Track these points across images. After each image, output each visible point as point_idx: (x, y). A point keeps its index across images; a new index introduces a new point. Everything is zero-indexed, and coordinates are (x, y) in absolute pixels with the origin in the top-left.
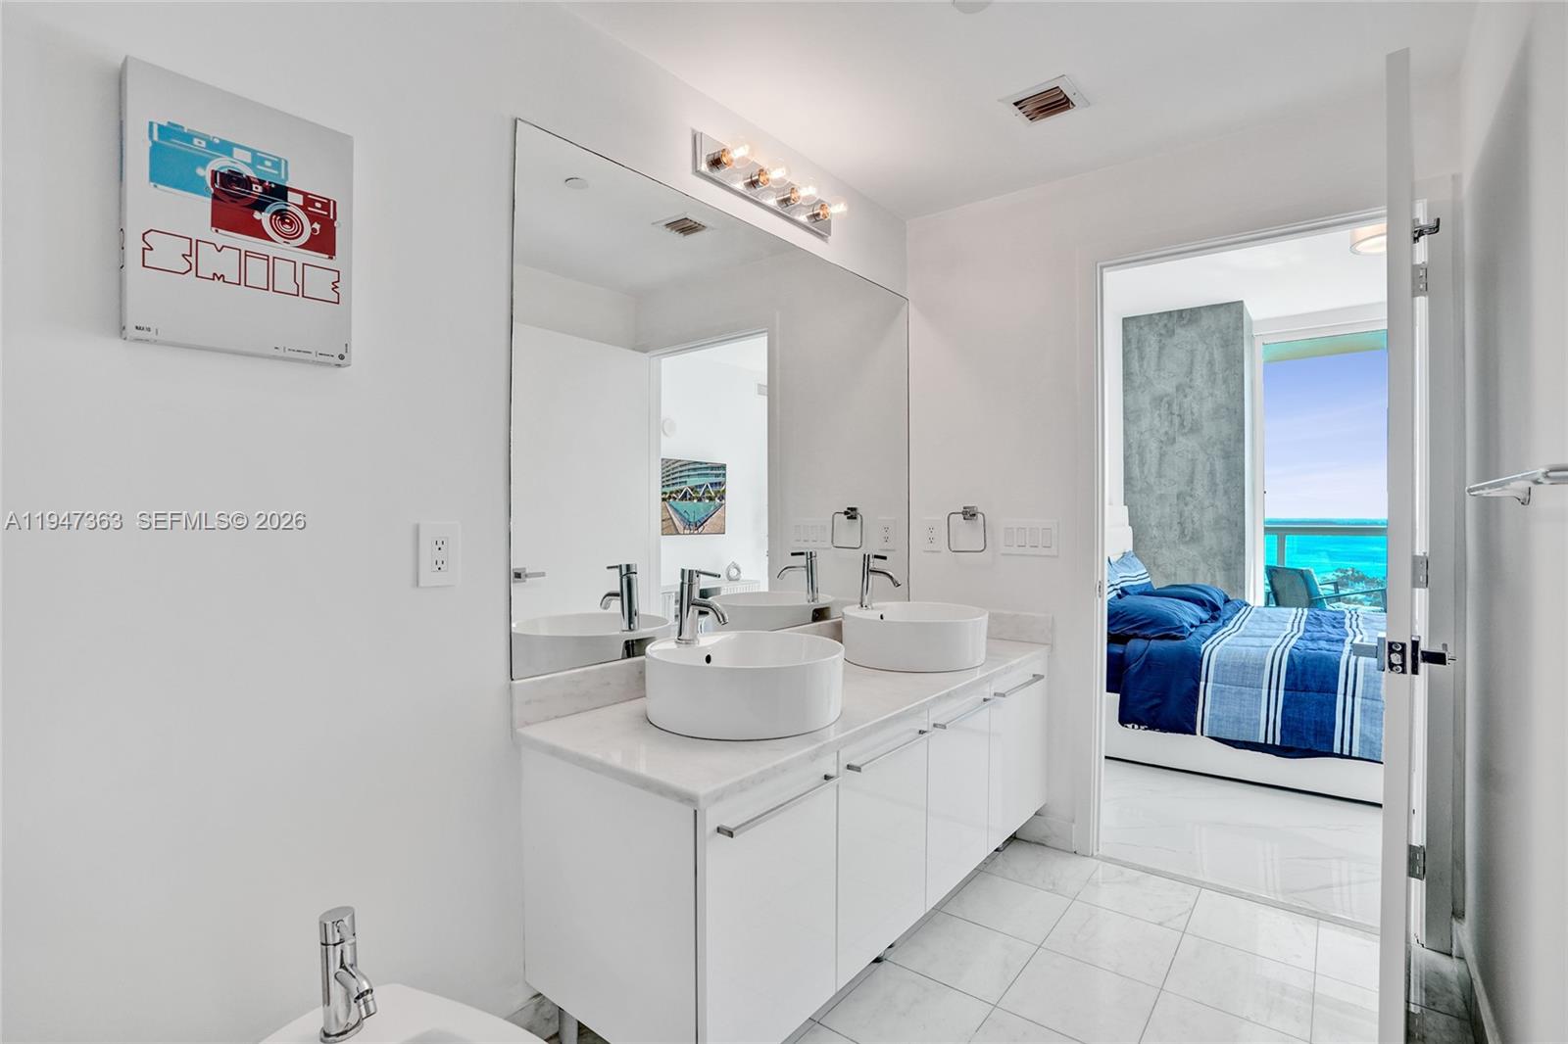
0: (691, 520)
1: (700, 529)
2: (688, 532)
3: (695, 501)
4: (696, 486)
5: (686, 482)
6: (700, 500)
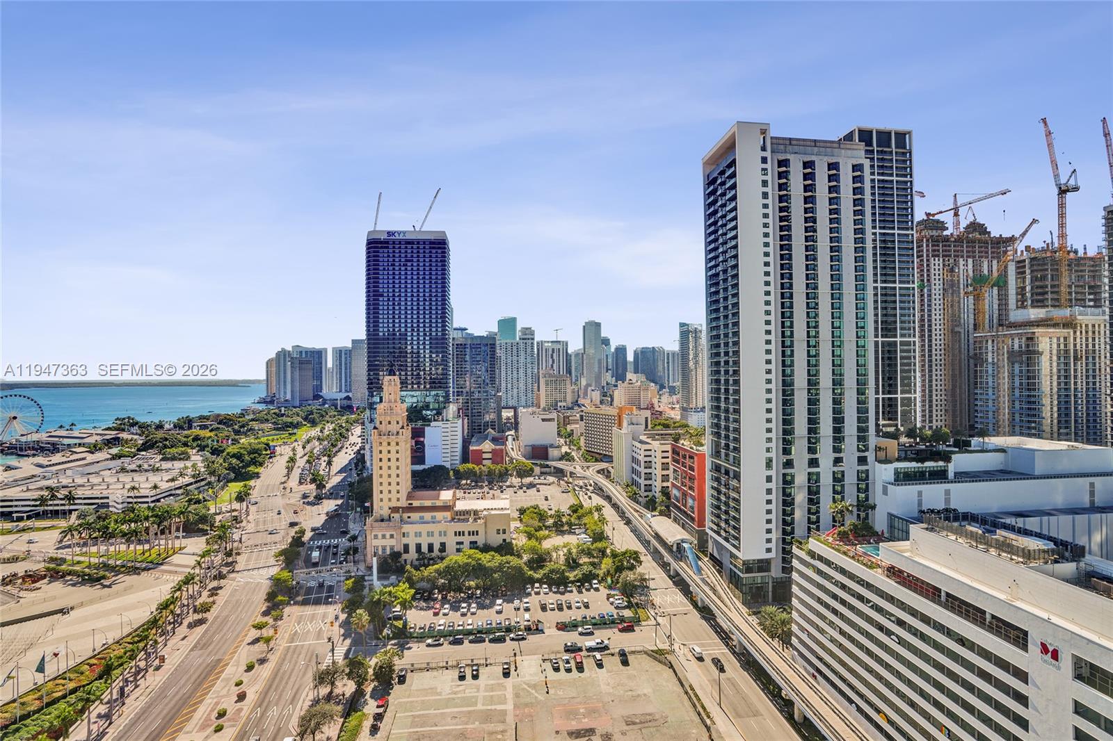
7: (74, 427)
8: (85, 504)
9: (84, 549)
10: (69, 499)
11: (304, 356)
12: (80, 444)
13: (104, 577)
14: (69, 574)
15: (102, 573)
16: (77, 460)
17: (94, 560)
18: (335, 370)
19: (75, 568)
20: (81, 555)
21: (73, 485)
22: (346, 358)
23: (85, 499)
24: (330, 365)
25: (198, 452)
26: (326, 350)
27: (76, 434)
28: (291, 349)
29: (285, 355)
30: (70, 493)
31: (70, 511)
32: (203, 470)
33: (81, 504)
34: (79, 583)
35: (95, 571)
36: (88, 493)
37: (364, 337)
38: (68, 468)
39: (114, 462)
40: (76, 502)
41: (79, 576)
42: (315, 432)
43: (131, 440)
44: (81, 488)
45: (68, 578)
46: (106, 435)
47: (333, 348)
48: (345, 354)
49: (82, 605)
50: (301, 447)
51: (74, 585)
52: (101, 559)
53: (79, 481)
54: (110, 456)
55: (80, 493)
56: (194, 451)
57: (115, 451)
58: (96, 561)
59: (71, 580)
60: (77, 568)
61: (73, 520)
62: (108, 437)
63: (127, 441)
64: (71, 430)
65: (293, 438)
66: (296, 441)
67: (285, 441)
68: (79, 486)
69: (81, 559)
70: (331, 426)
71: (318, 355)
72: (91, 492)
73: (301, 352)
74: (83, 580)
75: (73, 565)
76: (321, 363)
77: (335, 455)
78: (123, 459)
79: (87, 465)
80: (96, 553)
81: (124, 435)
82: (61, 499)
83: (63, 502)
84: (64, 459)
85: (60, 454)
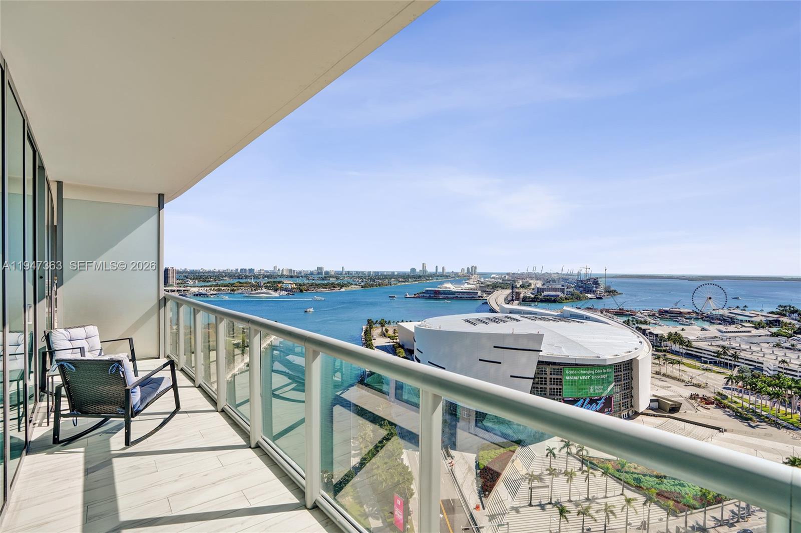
7: (746, 308)
8: (746, 364)
9: (741, 395)
10: (735, 357)
12: (749, 321)
13: (751, 419)
14: (728, 408)
15: (750, 416)
16: (745, 332)
17: (746, 405)
19: (732, 405)
20: (738, 398)
21: (739, 348)
23: (746, 360)
27: (747, 313)
30: (736, 353)
31: (735, 366)
33: (743, 363)
34: (734, 416)
35: (746, 413)
36: (749, 356)
38: (738, 336)
39: (772, 338)
40: (740, 360)
41: (734, 411)
43: (789, 324)
44: (745, 352)
45: (728, 410)
46: (769, 317)
49: (732, 431)
51: (730, 416)
52: (751, 406)
53: (744, 347)
54: (770, 333)
55: (743, 354)
57: (774, 330)
58: (748, 406)
59: (729, 412)
60: (734, 405)
61: (735, 372)
62: (770, 319)
63: (786, 324)
64: (744, 310)
68: (743, 350)
69: (738, 400)
72: (751, 356)
74: (736, 415)
75: (732, 402)
78: (780, 338)
79: (751, 336)
80: (748, 400)
81: (784, 320)
82: (730, 356)
83: (731, 358)
84: (736, 330)
85: (734, 326)
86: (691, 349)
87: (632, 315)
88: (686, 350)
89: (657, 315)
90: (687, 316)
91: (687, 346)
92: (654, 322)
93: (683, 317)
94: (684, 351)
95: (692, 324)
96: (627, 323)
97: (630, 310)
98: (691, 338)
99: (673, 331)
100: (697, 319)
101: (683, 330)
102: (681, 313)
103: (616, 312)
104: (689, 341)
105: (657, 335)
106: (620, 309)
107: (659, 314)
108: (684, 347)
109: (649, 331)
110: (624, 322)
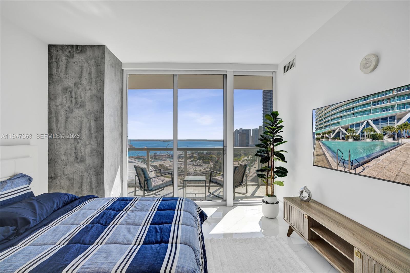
0: (347, 159)
1: (359, 170)
2: (343, 169)
3: (351, 140)
4: (352, 126)
5: (339, 123)
6: (357, 139)
10: (182, 171)
11: (243, 132)
18: (253, 136)
22: (257, 132)
24: (251, 135)
25: (212, 161)
26: (250, 130)
28: (239, 130)
29: (237, 132)
30: (182, 169)
31: (182, 174)
32: (213, 167)
37: (262, 125)
38: (182, 163)
39: (192, 162)
42: (246, 158)
43: (196, 156)
46: (190, 154)
47: (253, 129)
48: (257, 131)
50: (241, 162)
54: (191, 161)
56: (211, 161)
57: (192, 159)
62: (191, 155)
63: (195, 157)
65: (239, 160)
66: (240, 160)
67: (237, 160)
70: (251, 156)
71: (248, 131)
73: (242, 131)
76: (249, 134)
77: (252, 166)
78: (194, 162)
81: (194, 155)
82: (181, 171)
83: (181, 172)
84: (181, 160)
85: (180, 159)
86: (168, 170)
87: (143, 158)
88: (166, 171)
89: (153, 157)
90: (165, 156)
91: (166, 169)
92: (153, 160)
93: (163, 157)
94: (165, 171)
95: (166, 160)
96: (142, 161)
97: (142, 156)
98: (167, 166)
99: (161, 163)
100: (168, 158)
101: (164, 162)
102: (162, 155)
103: (136, 157)
104: (167, 167)
105: (155, 166)
106: (138, 156)
107: (154, 157)
108: (165, 170)
109: (151, 165)
110: (141, 161)
